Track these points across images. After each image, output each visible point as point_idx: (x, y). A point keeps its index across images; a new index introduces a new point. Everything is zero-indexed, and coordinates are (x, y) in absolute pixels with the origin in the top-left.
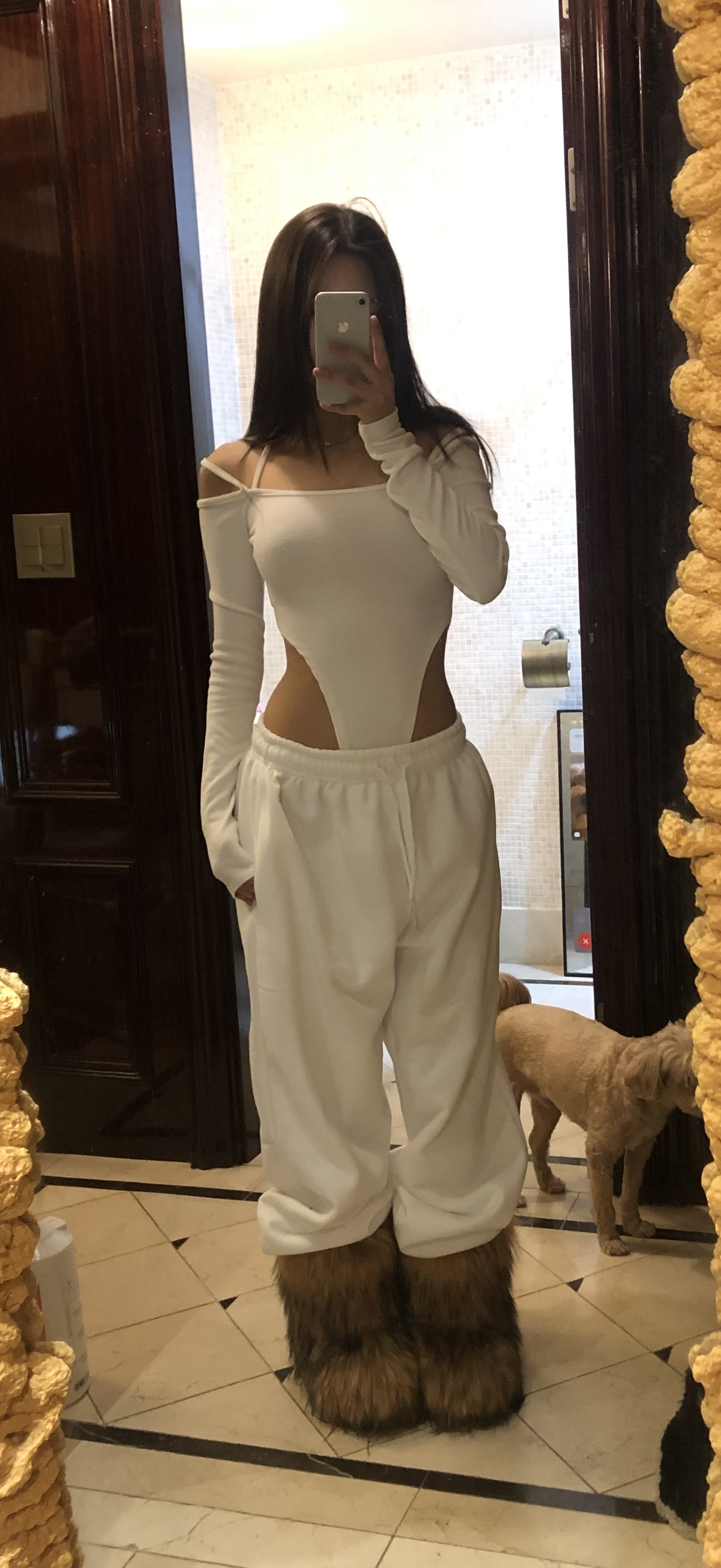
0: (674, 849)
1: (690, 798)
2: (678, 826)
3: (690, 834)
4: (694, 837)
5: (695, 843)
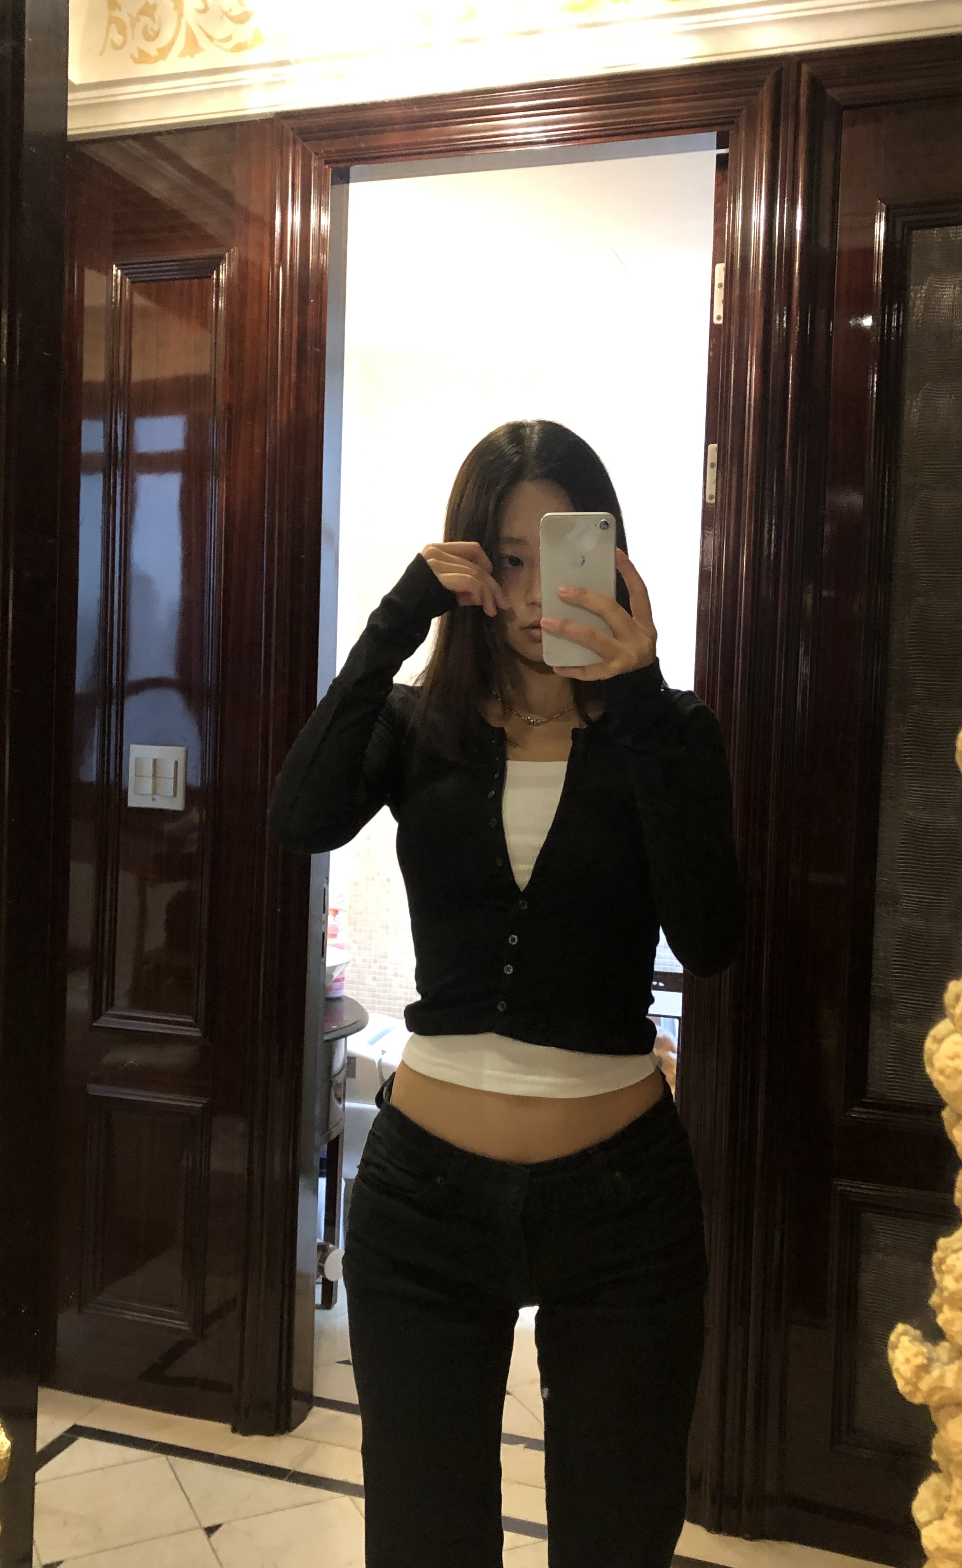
0: (910, 1392)
1: (940, 1320)
2: (920, 1360)
3: (936, 1373)
4: (942, 1377)
5: (942, 1388)
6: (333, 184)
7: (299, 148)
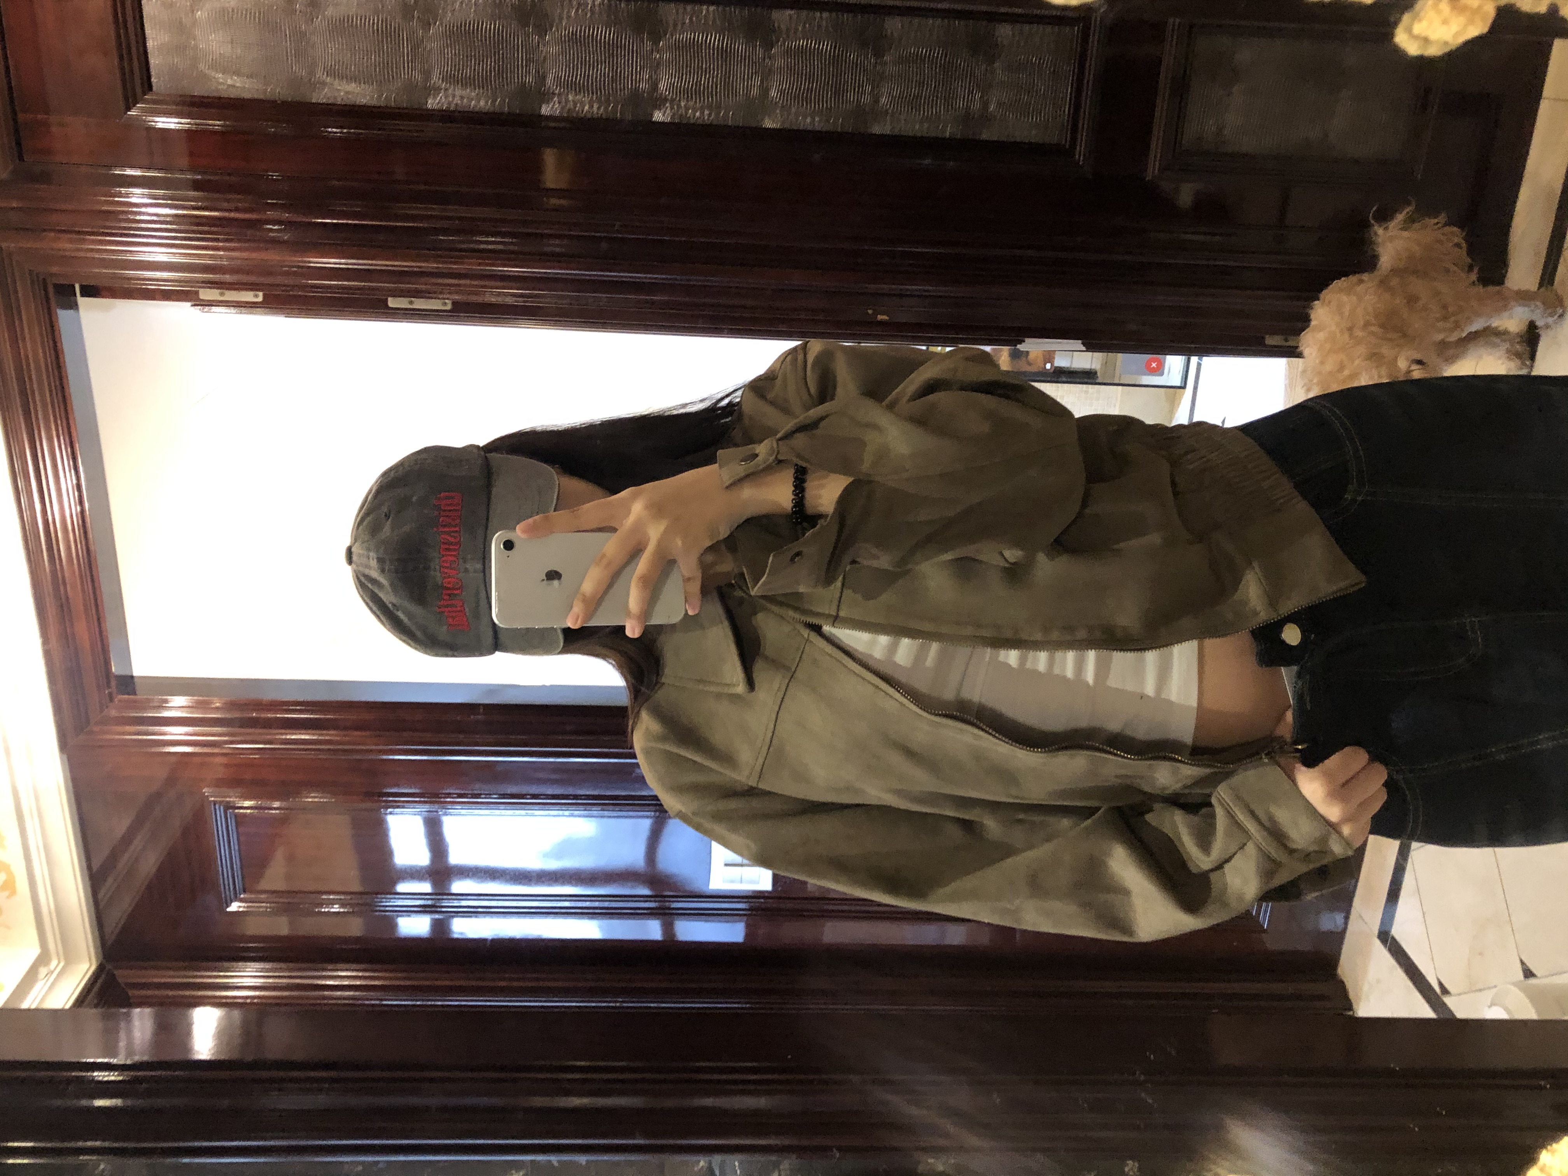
6: (135, 694)
7: (96, 729)
